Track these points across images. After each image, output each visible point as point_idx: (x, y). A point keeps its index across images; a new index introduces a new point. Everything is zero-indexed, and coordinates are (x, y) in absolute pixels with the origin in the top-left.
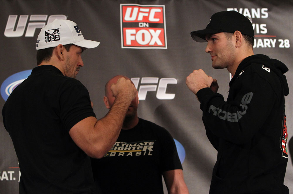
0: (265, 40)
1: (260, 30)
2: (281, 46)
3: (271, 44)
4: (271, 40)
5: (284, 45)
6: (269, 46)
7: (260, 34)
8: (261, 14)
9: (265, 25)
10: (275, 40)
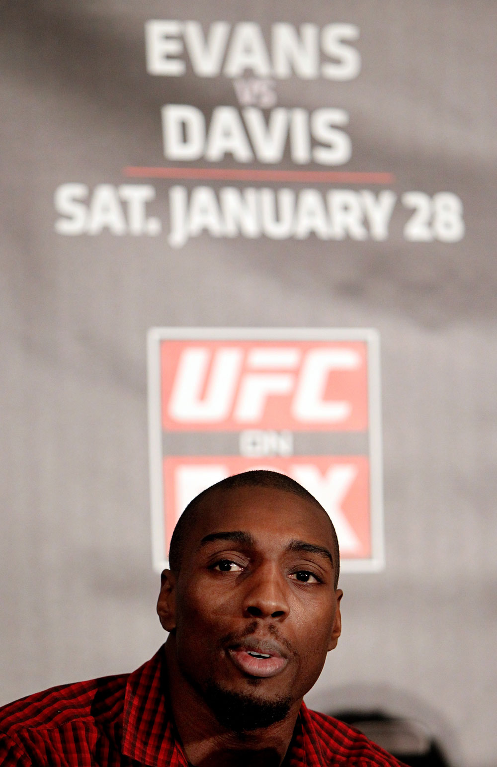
0: (338, 198)
1: (315, 143)
2: (416, 230)
3: (366, 222)
4: (367, 198)
5: (430, 223)
6: (358, 232)
7: (313, 165)
8: (324, 58)
9: (338, 116)
10: (387, 200)
